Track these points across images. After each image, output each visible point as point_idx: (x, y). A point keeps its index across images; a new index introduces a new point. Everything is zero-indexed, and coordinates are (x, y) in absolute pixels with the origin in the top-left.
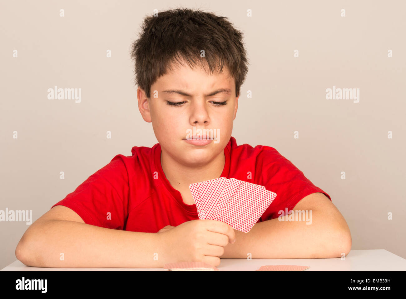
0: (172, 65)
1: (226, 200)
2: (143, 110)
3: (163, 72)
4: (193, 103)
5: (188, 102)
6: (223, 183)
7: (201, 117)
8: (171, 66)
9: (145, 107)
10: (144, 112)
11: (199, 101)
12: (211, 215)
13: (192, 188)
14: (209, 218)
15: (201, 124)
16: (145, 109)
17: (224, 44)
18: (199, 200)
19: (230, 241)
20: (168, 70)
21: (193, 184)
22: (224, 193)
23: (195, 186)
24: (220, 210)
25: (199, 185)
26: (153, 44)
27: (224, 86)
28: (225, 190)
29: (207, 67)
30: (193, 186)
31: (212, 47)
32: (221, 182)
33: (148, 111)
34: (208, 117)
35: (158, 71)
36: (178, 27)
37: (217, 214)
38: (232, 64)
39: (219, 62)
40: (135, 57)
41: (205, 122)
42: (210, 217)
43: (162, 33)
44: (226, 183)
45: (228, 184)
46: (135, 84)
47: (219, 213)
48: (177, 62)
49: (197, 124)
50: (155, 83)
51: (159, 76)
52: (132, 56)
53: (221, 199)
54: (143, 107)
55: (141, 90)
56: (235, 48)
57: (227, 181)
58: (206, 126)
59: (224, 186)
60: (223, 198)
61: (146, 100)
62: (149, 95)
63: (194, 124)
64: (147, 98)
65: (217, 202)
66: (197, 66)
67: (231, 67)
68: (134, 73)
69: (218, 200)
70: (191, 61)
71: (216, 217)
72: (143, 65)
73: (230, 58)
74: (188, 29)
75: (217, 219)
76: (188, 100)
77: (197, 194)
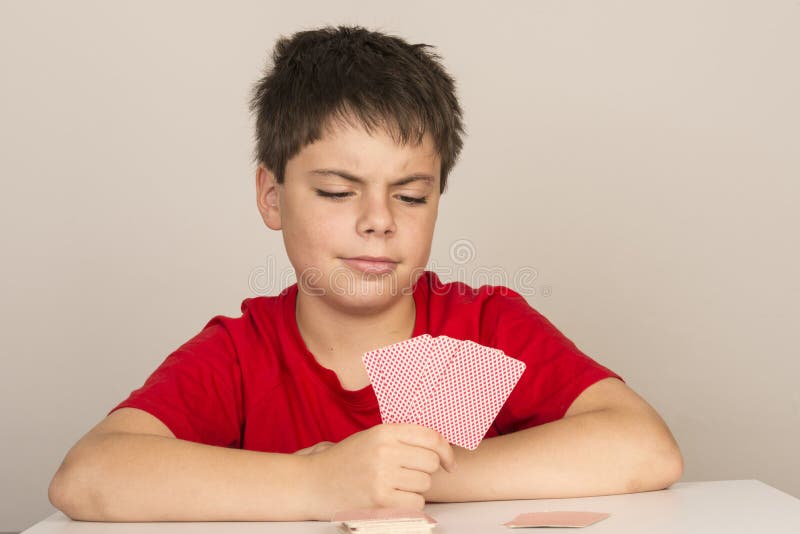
0: (333, 123)
1: (433, 382)
2: (265, 206)
3: (314, 136)
4: (365, 195)
5: (355, 194)
6: (425, 346)
7: (380, 221)
8: (330, 125)
9: (269, 202)
10: (267, 211)
11: (377, 193)
12: (406, 414)
13: (368, 361)
14: (402, 421)
15: (379, 236)
16: (269, 206)
17: (428, 92)
18: (382, 385)
19: (442, 464)
20: (325, 132)
21: (370, 353)
22: (428, 366)
23: (374, 356)
24: (422, 403)
25: (381, 352)
26: (298, 84)
27: (423, 168)
28: (429, 360)
29: (397, 132)
30: (369, 358)
31: (406, 96)
32: (422, 344)
33: (276, 209)
34: (394, 223)
35: (305, 133)
36: (345, 57)
37: (417, 412)
38: (439, 129)
39: (417, 124)
40: (256, 110)
41: (387, 232)
42: (404, 418)
43: (315, 66)
44: (430, 345)
45: (434, 348)
46: (254, 158)
47: (420, 410)
48: (342, 118)
49: (372, 234)
50: (296, 156)
51: (306, 144)
52: (252, 108)
53: (423, 380)
54: (265, 202)
55: (266, 169)
56: (445, 102)
57: (432, 342)
58: (387, 239)
59: (427, 353)
60: (427, 377)
61: (272, 188)
62: (281, 178)
63: (366, 235)
64: (276, 185)
65: (416, 386)
66: (378, 129)
67: (438, 136)
68: (254, 138)
69: (417, 382)
70: (369, 119)
71: (414, 418)
72: (276, 123)
73: (438, 119)
74: (364, 62)
75: (416, 422)
76: (357, 192)
77: (378, 372)
